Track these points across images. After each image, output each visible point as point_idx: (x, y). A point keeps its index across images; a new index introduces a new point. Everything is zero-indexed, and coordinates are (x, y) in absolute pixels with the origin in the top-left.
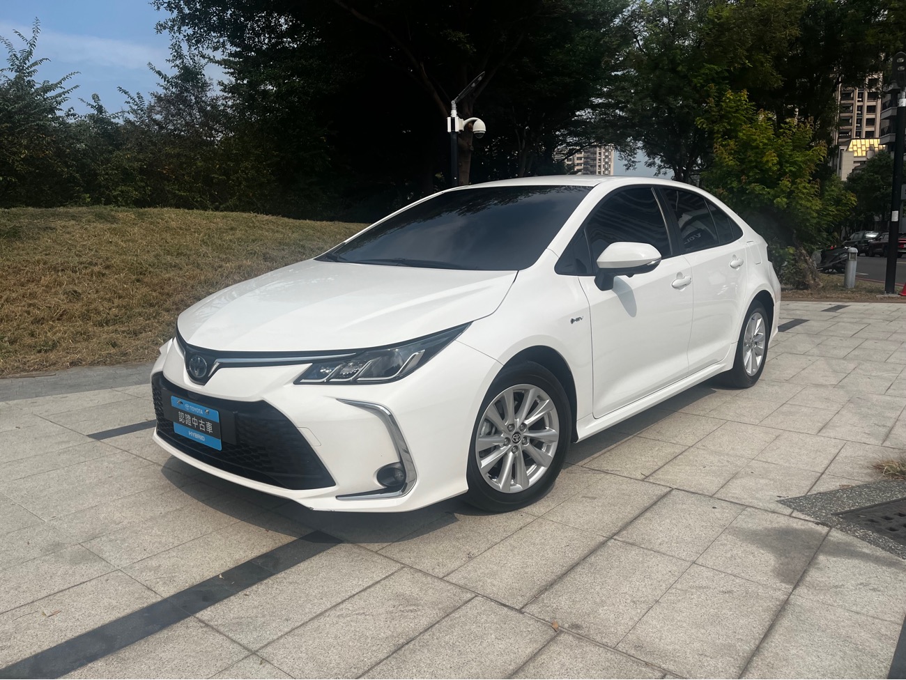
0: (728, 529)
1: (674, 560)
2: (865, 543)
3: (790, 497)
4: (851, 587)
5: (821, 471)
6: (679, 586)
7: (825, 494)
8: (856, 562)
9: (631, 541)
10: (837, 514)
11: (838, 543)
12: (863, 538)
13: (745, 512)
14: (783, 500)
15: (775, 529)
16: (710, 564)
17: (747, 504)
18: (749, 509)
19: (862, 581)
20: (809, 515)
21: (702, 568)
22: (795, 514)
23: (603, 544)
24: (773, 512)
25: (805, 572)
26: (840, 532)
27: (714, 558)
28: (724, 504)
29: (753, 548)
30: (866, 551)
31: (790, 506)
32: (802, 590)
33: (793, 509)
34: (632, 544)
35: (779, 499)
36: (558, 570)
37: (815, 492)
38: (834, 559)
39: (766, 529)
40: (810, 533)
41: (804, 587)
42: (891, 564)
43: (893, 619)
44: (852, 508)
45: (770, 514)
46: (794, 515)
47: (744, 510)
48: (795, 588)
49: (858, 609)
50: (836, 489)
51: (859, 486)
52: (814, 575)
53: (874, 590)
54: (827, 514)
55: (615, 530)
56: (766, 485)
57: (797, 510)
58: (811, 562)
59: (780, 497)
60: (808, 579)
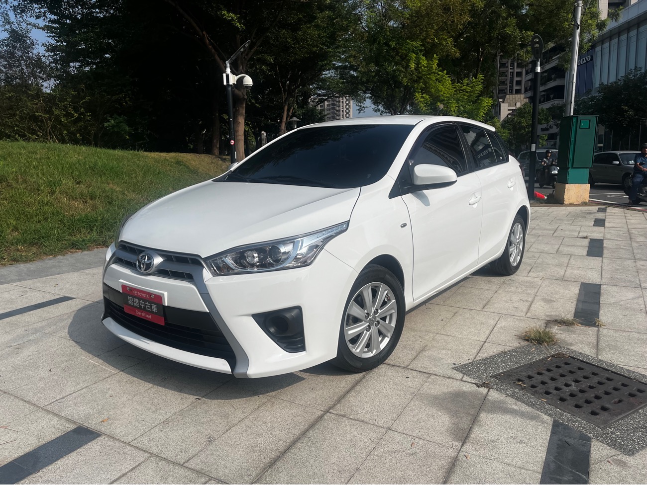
0: (416, 395)
1: (375, 428)
2: (514, 401)
3: (462, 364)
4: (504, 441)
5: (484, 341)
6: (376, 453)
7: (486, 359)
8: (507, 417)
9: (343, 413)
10: (495, 377)
11: (495, 401)
12: (512, 396)
13: (430, 380)
14: (457, 367)
15: (450, 393)
16: (401, 429)
17: (431, 372)
18: (432, 377)
19: (511, 435)
20: (474, 378)
21: (395, 433)
22: (466, 378)
23: (321, 418)
24: (449, 378)
25: (470, 429)
26: (496, 391)
27: (404, 423)
28: (415, 373)
29: (434, 411)
30: (515, 407)
31: (461, 372)
32: (468, 447)
33: (464, 374)
34: (344, 416)
35: (454, 366)
36: (282, 446)
37: (479, 358)
38: (492, 416)
39: (444, 393)
40: (475, 395)
41: (469, 444)
42: (533, 418)
43: (535, 468)
44: (505, 370)
45: (447, 380)
46: (464, 379)
47: (428, 378)
48: (463, 445)
49: (509, 461)
50: (494, 354)
51: (509, 351)
52: (477, 432)
53: (521, 442)
54: (487, 377)
55: (331, 403)
56: (446, 355)
57: (467, 375)
58: (475, 420)
59: (455, 364)
60: (473, 436)
